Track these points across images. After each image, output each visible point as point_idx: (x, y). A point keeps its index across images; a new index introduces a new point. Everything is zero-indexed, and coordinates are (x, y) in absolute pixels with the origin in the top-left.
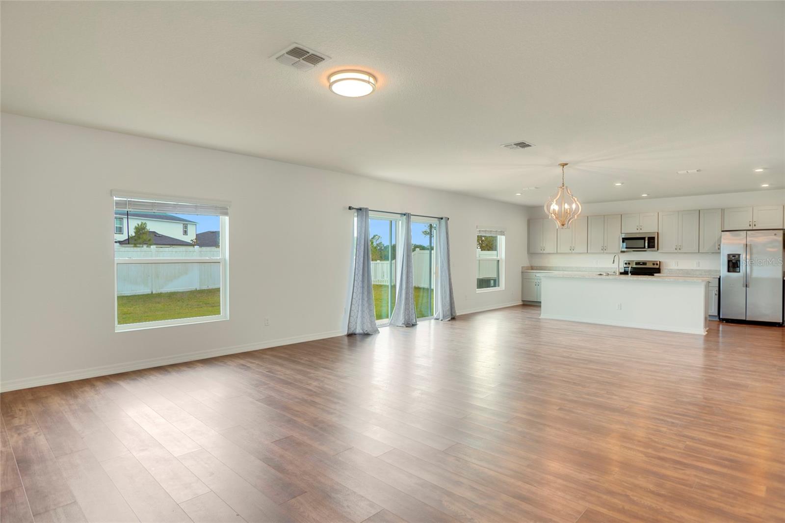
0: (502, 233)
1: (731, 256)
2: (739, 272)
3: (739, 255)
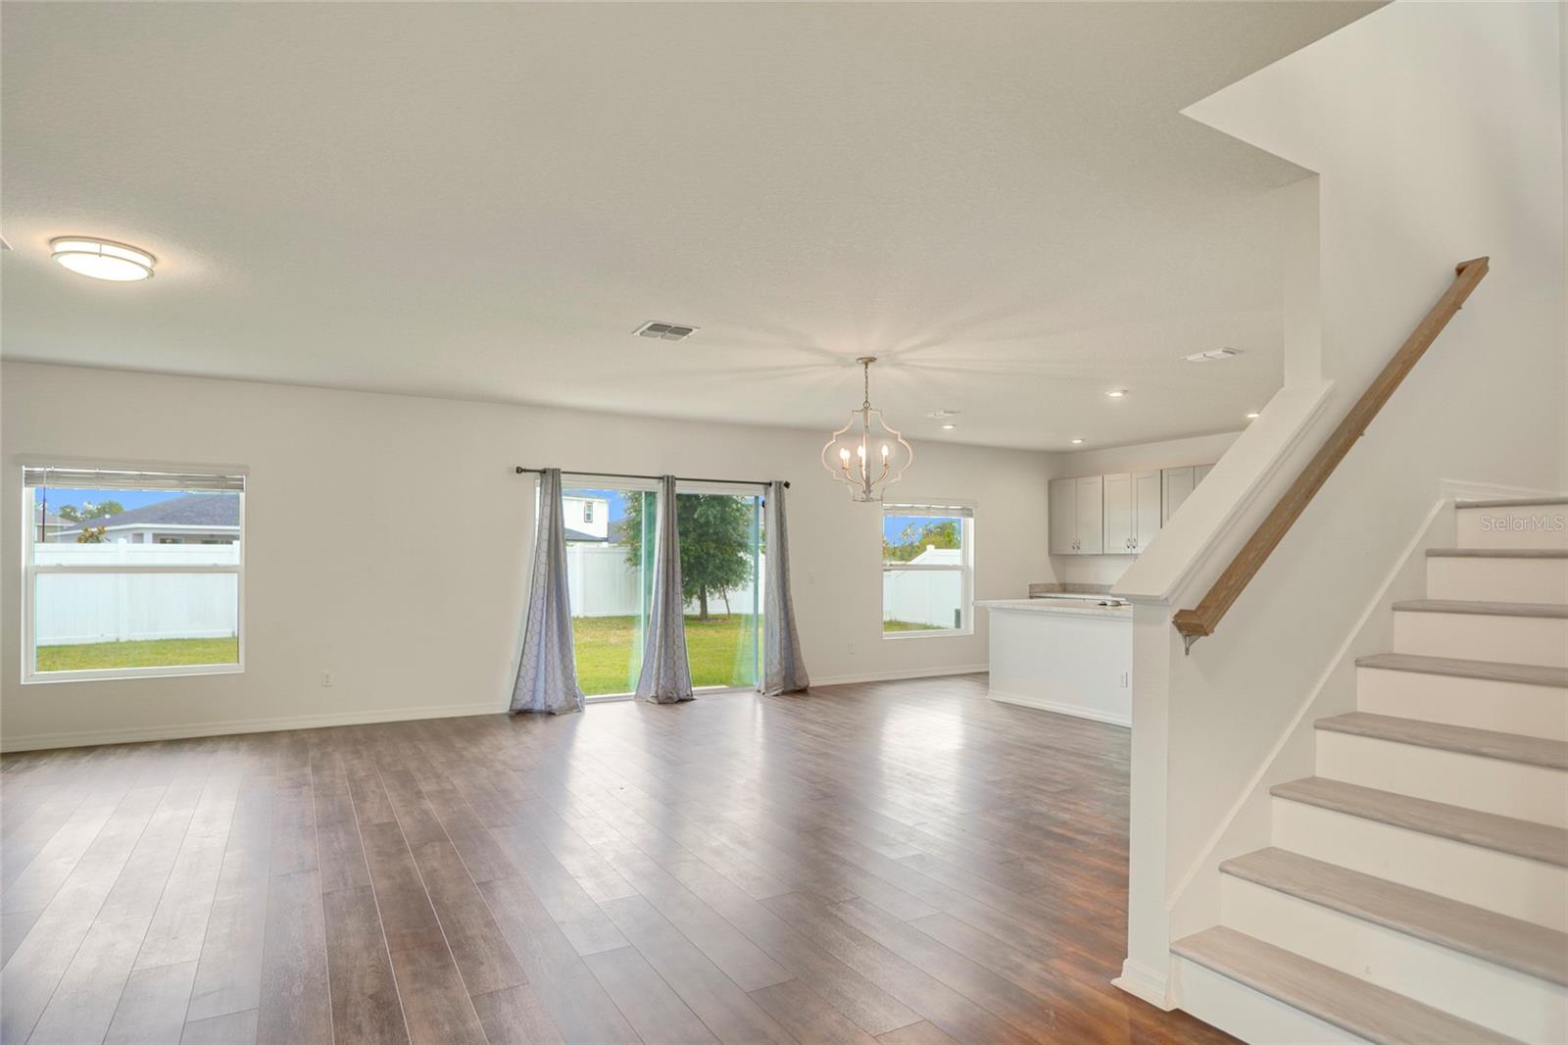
0: (967, 512)
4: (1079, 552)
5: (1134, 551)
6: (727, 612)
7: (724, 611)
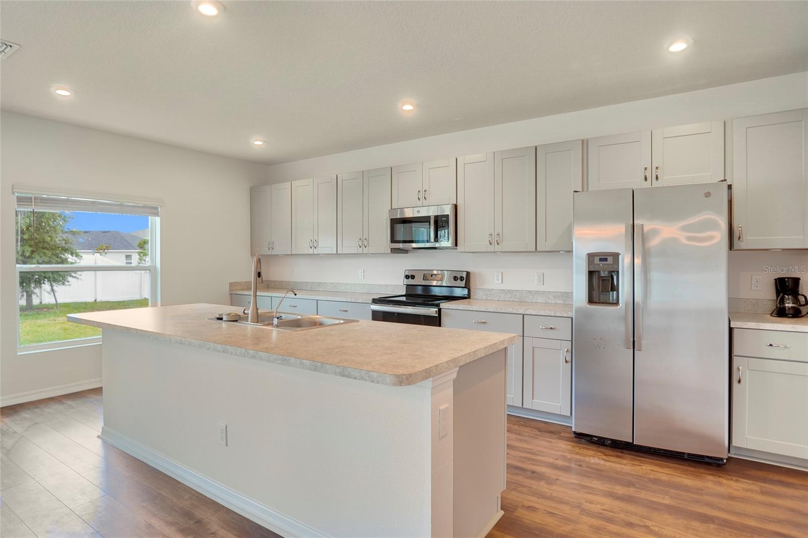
1: (597, 260)
2: (617, 303)
3: (616, 256)
4: (273, 253)
5: (316, 252)
6: (55, 302)
7: (53, 301)
